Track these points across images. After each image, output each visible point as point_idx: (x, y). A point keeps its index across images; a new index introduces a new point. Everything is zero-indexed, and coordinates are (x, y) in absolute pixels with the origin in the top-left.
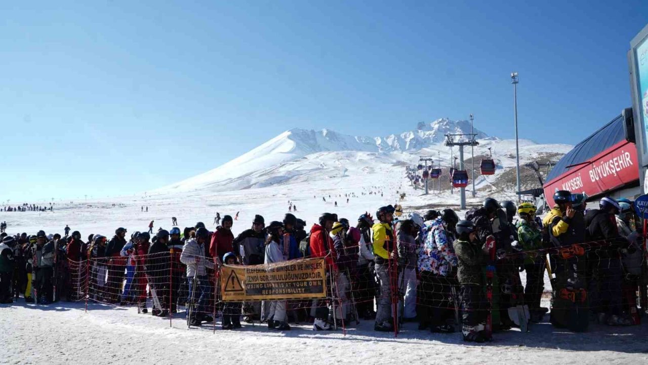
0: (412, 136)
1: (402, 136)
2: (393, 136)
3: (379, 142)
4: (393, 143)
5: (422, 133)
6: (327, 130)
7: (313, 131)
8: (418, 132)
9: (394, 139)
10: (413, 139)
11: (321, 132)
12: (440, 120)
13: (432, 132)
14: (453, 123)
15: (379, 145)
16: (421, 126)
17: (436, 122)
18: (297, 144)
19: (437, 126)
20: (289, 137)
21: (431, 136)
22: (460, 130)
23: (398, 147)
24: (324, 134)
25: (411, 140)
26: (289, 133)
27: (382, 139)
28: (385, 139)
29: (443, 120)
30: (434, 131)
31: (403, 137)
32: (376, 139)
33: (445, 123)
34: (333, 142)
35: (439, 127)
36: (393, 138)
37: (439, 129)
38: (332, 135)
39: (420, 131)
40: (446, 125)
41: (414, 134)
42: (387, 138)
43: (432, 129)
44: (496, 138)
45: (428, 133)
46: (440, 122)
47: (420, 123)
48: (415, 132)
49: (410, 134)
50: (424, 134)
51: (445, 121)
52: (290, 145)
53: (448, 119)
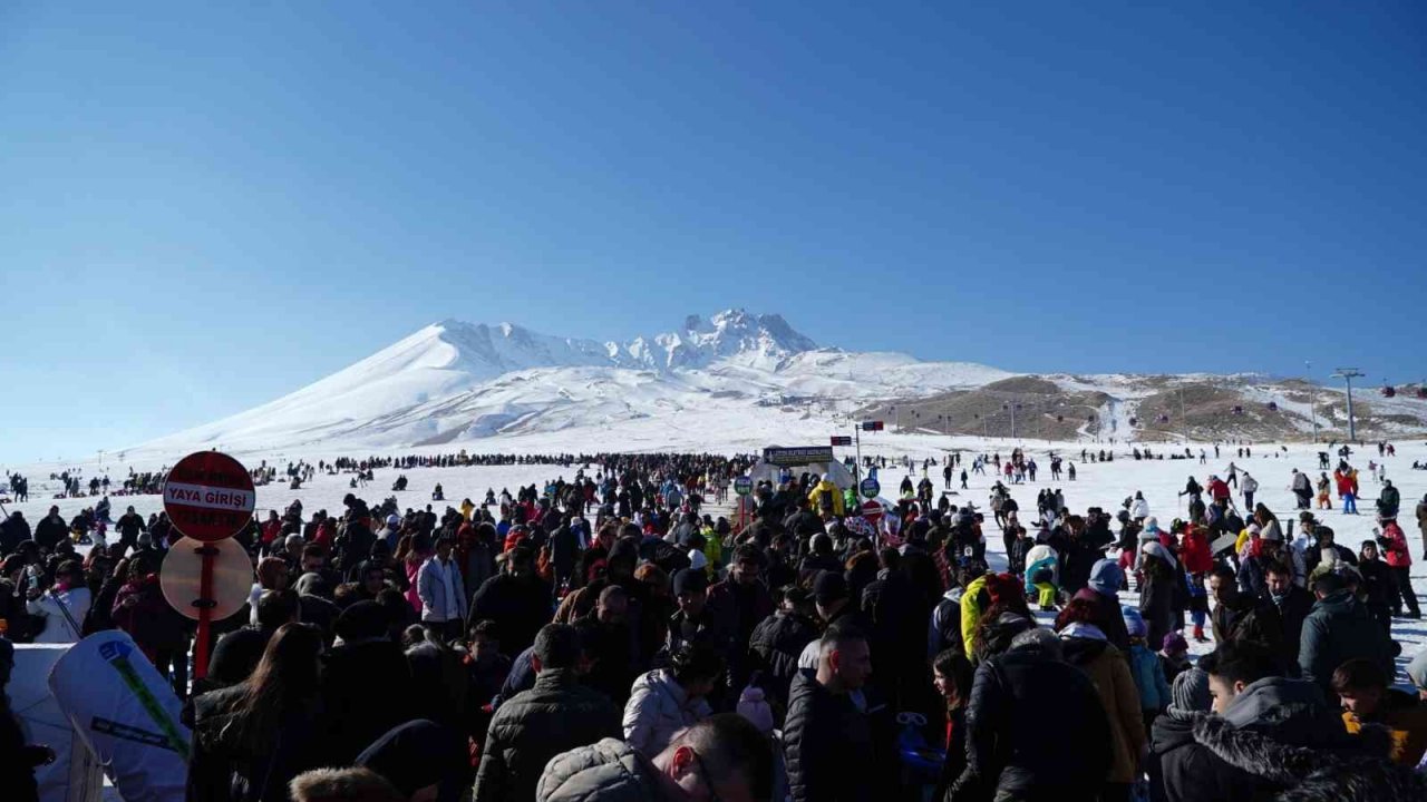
0: (677, 342)
1: (658, 340)
2: (640, 341)
3: (614, 351)
4: (641, 354)
5: (696, 337)
6: (512, 326)
7: (484, 328)
8: (688, 335)
9: (644, 348)
10: (679, 347)
11: (500, 330)
12: (729, 312)
13: (715, 335)
14: (752, 319)
15: (615, 357)
16: (693, 323)
17: (720, 316)
18: (460, 350)
19: (722, 324)
20: (442, 337)
21: (712, 343)
22: (767, 333)
23: (652, 363)
24: (507, 334)
25: (676, 348)
26: (441, 329)
27: (619, 345)
28: (625, 346)
29: (733, 312)
30: (718, 333)
31: (660, 343)
32: (606, 345)
33: (738, 319)
34: (524, 348)
35: (727, 325)
36: (640, 344)
37: (728, 330)
38: (520, 335)
39: (691, 332)
40: (740, 322)
41: (681, 339)
42: (629, 345)
43: (714, 329)
44: (840, 349)
45: (706, 336)
46: (729, 316)
47: (690, 317)
48: (684, 335)
49: (673, 337)
50: (700, 339)
51: (739, 314)
52: (448, 352)
53: (743, 310)
